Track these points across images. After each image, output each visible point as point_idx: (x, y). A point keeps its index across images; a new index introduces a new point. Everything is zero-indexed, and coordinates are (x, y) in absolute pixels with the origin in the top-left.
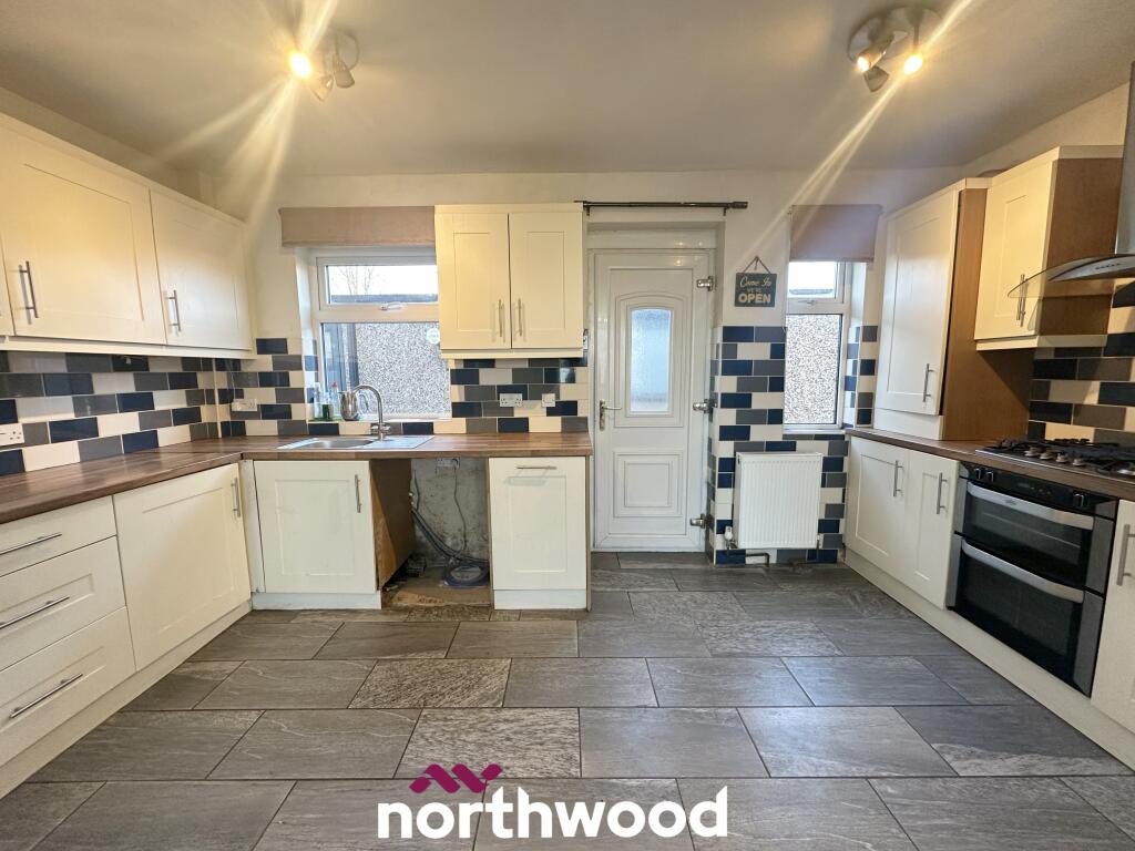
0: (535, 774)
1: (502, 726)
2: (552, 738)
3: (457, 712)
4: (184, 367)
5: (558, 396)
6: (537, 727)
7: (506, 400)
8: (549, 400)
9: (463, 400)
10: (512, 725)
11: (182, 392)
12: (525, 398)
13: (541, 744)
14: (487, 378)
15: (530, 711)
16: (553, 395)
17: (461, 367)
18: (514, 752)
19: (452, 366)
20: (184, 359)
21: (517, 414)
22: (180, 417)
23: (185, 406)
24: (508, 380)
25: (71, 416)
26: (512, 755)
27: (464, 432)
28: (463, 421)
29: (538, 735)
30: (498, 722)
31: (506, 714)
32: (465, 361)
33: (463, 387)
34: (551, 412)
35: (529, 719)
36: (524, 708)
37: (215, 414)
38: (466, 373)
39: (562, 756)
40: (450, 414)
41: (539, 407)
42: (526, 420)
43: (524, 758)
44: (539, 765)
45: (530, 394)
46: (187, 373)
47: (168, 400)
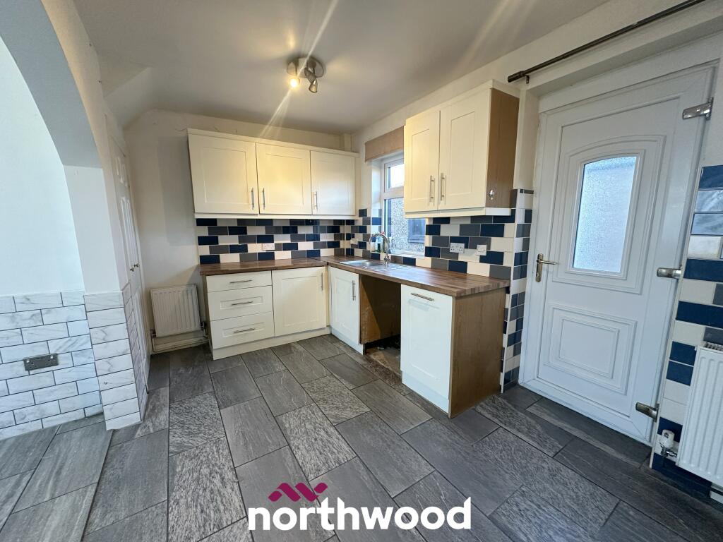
0: (300, 461)
1: (322, 433)
2: (327, 455)
3: (320, 414)
4: (334, 224)
5: (489, 247)
6: (330, 446)
7: (455, 247)
8: (482, 250)
9: (431, 246)
10: (326, 436)
11: (332, 234)
12: (466, 247)
13: (321, 453)
14: (446, 231)
15: (340, 437)
16: (484, 247)
17: (432, 223)
18: (309, 446)
19: (427, 223)
20: (334, 220)
21: (461, 259)
22: (330, 245)
23: (333, 240)
24: (456, 234)
25: (289, 242)
26: (306, 446)
27: (430, 267)
28: (429, 259)
29: (325, 449)
30: (324, 430)
31: (332, 430)
32: (434, 219)
33: (431, 236)
34: (483, 260)
35: (334, 440)
36: (340, 434)
37: (344, 244)
38: (434, 227)
39: (318, 466)
40: (424, 254)
41: (474, 255)
42: (465, 264)
43: (308, 451)
44: (307, 460)
45: (469, 244)
46: (335, 227)
47: (326, 237)
